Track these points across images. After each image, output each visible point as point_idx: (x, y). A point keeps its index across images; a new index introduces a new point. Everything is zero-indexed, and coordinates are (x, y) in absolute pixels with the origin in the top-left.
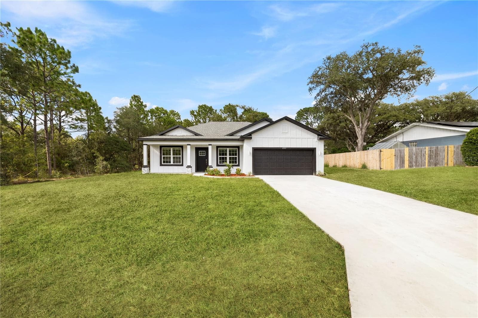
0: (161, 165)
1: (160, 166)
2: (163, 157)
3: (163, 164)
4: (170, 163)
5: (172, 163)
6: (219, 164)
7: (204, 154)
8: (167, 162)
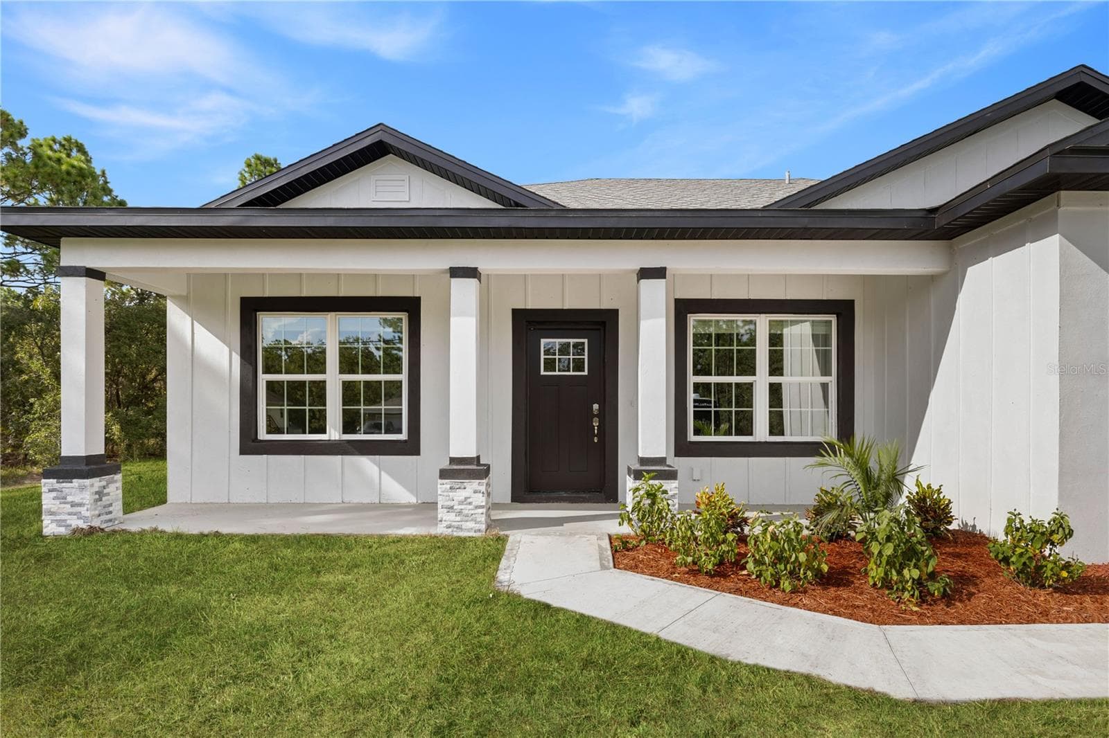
0: (250, 444)
1: (243, 451)
2: (270, 384)
3: (263, 435)
4: (323, 431)
5: (334, 432)
6: (692, 438)
7: (579, 366)
8: (297, 423)
